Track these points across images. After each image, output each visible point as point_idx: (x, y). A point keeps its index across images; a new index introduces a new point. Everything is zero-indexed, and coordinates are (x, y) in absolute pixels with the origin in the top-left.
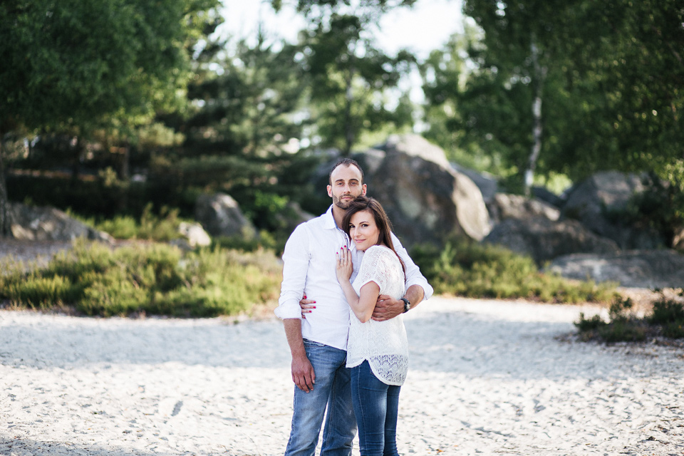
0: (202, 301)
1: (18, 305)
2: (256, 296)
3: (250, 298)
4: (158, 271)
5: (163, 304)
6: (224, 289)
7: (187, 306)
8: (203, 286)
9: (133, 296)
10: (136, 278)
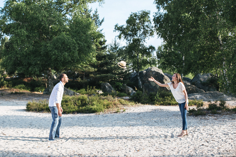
0: (91, 109)
1: (46, 112)
2: (106, 107)
3: (104, 108)
4: (81, 102)
5: (81, 110)
6: (97, 105)
7: (88, 110)
8: (92, 105)
9: (74, 108)
10: (75, 104)
